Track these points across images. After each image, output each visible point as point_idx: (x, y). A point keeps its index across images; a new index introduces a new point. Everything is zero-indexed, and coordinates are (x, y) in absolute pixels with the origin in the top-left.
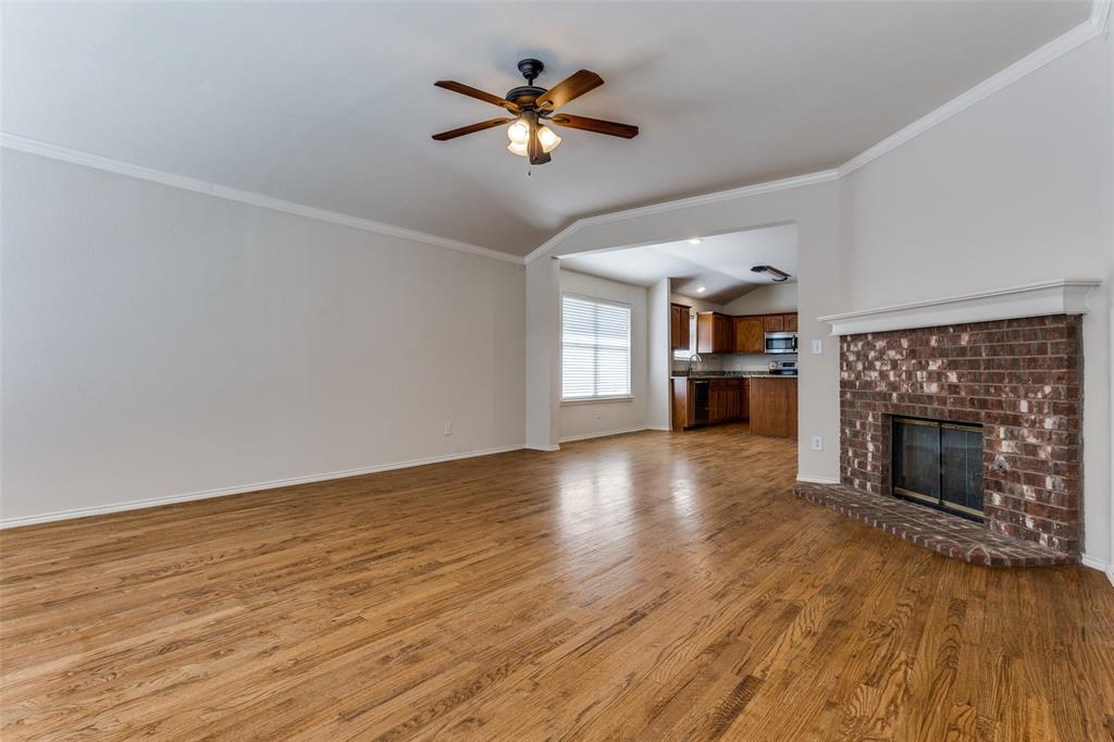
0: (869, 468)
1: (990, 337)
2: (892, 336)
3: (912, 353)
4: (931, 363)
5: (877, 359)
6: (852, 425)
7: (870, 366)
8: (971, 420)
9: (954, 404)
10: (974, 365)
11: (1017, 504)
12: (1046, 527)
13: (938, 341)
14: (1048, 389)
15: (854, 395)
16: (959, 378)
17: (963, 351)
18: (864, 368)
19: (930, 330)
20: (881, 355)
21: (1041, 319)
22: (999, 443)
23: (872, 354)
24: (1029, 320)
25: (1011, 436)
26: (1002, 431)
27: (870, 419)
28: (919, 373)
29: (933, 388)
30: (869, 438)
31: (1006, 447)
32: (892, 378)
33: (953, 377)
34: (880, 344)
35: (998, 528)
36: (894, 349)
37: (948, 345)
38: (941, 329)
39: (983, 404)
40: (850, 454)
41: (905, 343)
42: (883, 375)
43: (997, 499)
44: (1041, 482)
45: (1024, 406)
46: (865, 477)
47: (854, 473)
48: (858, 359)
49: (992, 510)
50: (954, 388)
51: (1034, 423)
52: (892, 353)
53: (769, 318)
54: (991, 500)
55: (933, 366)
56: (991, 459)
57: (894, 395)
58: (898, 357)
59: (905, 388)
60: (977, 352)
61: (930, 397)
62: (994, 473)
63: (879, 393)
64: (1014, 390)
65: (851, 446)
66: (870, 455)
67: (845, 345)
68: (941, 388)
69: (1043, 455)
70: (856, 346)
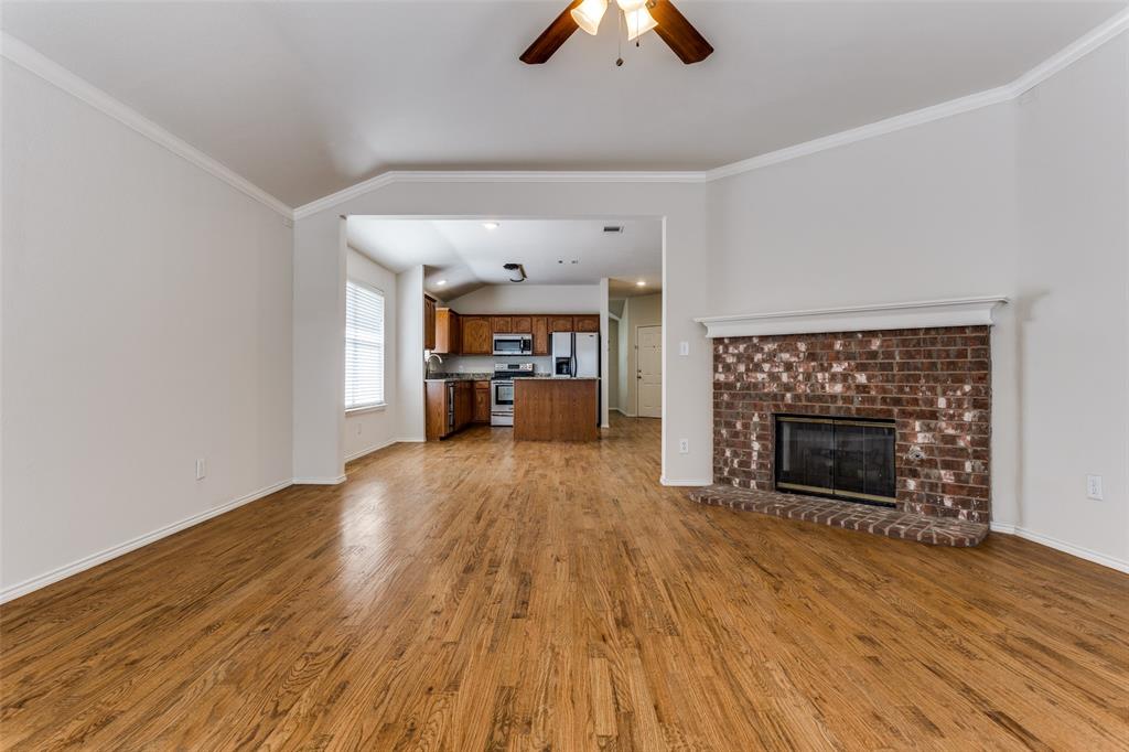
0: (754, 466)
1: (904, 343)
2: (787, 341)
3: (811, 356)
4: (835, 365)
5: (764, 361)
6: (730, 425)
7: (758, 368)
8: (882, 417)
9: (862, 402)
10: (884, 367)
11: (933, 487)
12: (966, 504)
13: (844, 345)
14: (967, 388)
15: (733, 396)
16: (869, 379)
17: (874, 355)
18: (748, 370)
19: (835, 335)
20: (771, 357)
21: (962, 329)
22: (915, 435)
23: (758, 357)
24: (948, 329)
25: (929, 429)
26: (917, 425)
27: (756, 419)
28: (820, 376)
29: (838, 388)
30: (754, 437)
31: (921, 438)
32: (785, 379)
33: (862, 378)
34: (768, 347)
35: (913, 510)
36: (788, 351)
37: (854, 348)
38: (848, 335)
39: (897, 402)
40: (728, 453)
41: (802, 347)
42: (774, 377)
43: (912, 484)
44: (961, 466)
45: (942, 403)
46: (749, 475)
47: (733, 472)
48: (739, 361)
49: (909, 494)
50: (862, 389)
51: (952, 417)
52: (786, 356)
53: (496, 319)
54: (905, 486)
55: (837, 368)
56: (906, 449)
57: (789, 395)
58: (793, 359)
59: (801, 389)
60: (890, 355)
61: (834, 398)
62: (908, 462)
63: (767, 395)
64: (933, 389)
65: (728, 446)
66: (755, 454)
67: (721, 348)
68: (849, 388)
69: (962, 444)
70: (736, 348)
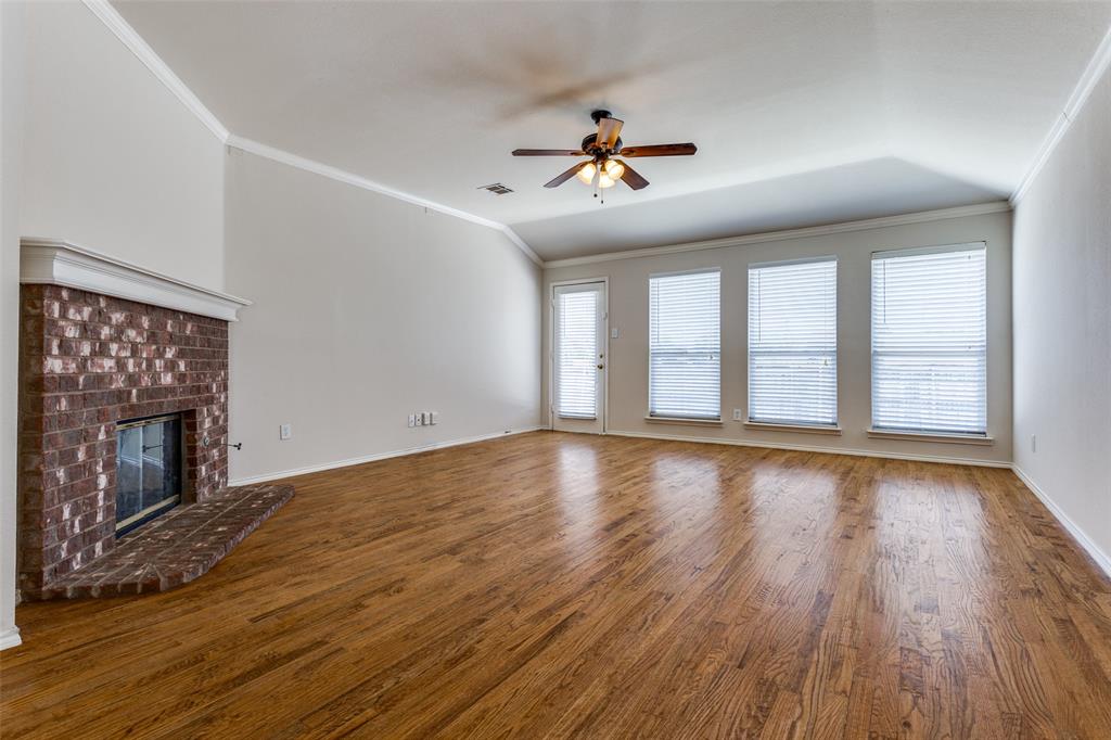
0: (99, 519)
1: (199, 330)
3: (152, 337)
4: (168, 350)
5: (112, 339)
7: (101, 351)
9: (181, 393)
11: (211, 467)
13: (173, 326)
14: (222, 374)
15: (72, 402)
16: (185, 366)
17: (188, 340)
18: (94, 353)
19: (167, 312)
20: (118, 336)
22: (204, 421)
23: (106, 332)
25: (209, 414)
26: (206, 411)
27: (100, 436)
28: (157, 362)
29: (167, 379)
30: (100, 468)
31: (206, 424)
32: (131, 368)
33: (182, 366)
34: (118, 317)
36: (134, 327)
37: (178, 331)
38: (175, 314)
39: (198, 390)
40: (66, 513)
41: (145, 322)
42: (121, 364)
43: (203, 470)
44: (220, 442)
45: (214, 388)
46: (94, 536)
48: (82, 336)
49: (202, 481)
50: (182, 378)
51: (217, 400)
52: (132, 333)
54: (201, 474)
55: (169, 354)
56: (200, 437)
57: (134, 391)
58: (139, 340)
59: (146, 381)
60: (195, 341)
61: (166, 391)
62: (202, 449)
63: (112, 393)
64: (212, 376)
65: (66, 499)
67: (56, 306)
68: (174, 377)
69: (220, 422)
70: (80, 312)
